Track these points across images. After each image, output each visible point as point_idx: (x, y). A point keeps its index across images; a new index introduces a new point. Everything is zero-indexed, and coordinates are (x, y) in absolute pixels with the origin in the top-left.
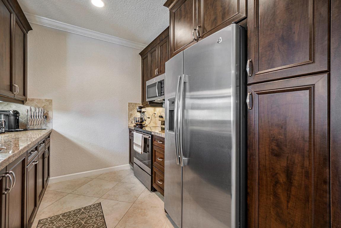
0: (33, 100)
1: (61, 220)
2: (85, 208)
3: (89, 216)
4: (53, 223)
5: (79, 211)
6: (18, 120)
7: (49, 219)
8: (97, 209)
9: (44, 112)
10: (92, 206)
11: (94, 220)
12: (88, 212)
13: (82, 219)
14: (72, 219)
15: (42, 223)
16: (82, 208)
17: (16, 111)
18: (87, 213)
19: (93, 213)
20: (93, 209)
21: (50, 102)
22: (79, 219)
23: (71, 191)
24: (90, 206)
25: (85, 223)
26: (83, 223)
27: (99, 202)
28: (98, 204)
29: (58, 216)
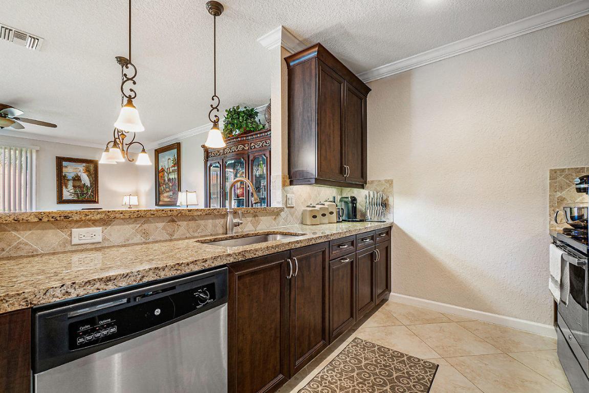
0: (372, 182)
1: (373, 352)
2: (409, 358)
3: (407, 373)
4: (364, 350)
5: (400, 357)
6: (356, 207)
7: (364, 342)
8: (426, 372)
9: (382, 198)
10: (422, 362)
11: (412, 384)
12: (411, 367)
13: (397, 370)
14: (385, 360)
15: (355, 342)
16: (406, 355)
17: (354, 197)
18: (408, 366)
19: (417, 372)
20: (420, 366)
21: (390, 182)
22: (393, 366)
23: (408, 323)
24: (419, 360)
25: (397, 378)
26: (395, 375)
27: (436, 363)
28: (433, 364)
29: (374, 346)
